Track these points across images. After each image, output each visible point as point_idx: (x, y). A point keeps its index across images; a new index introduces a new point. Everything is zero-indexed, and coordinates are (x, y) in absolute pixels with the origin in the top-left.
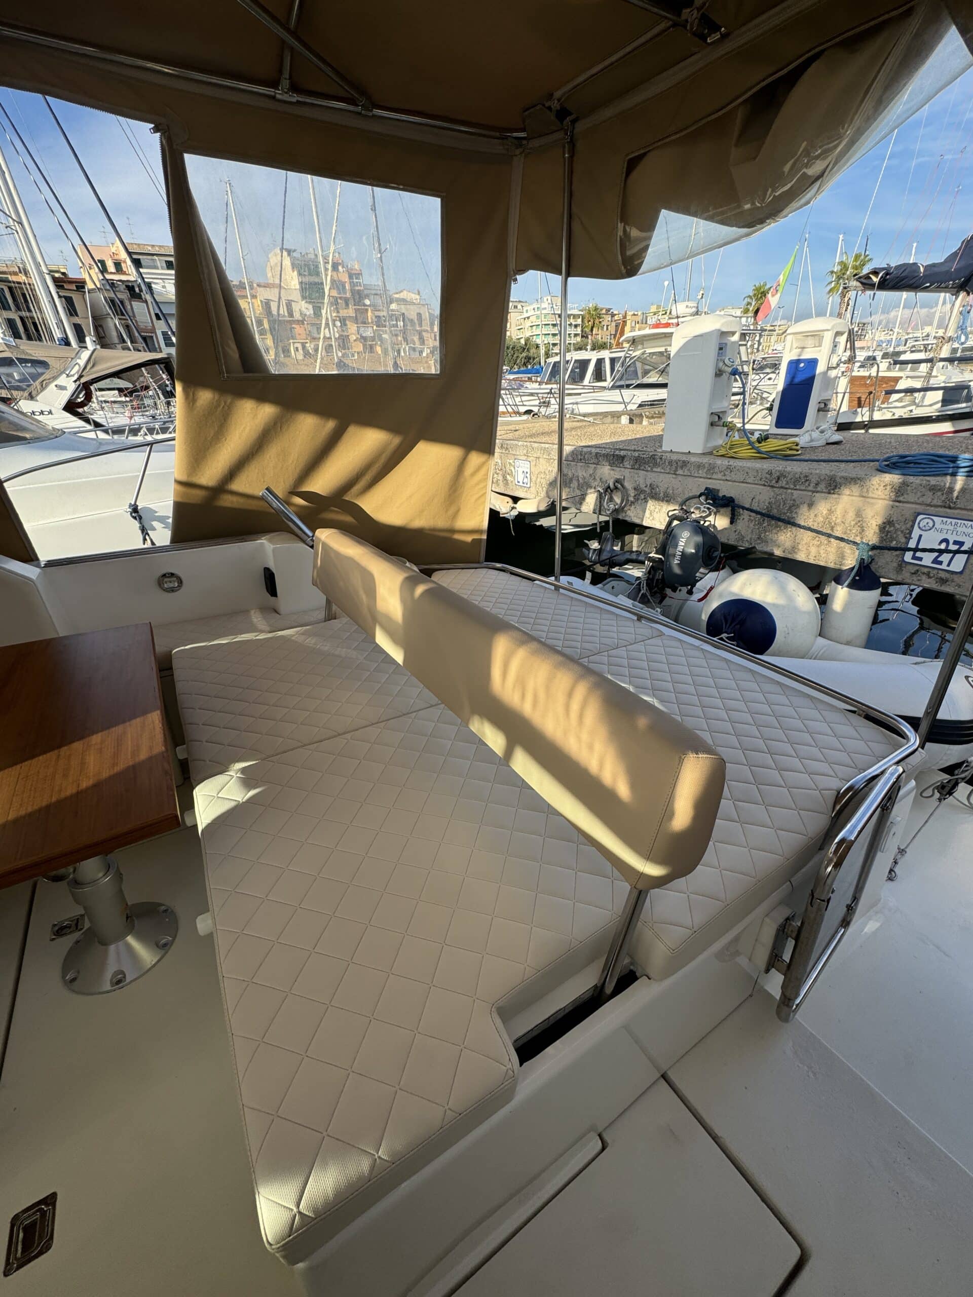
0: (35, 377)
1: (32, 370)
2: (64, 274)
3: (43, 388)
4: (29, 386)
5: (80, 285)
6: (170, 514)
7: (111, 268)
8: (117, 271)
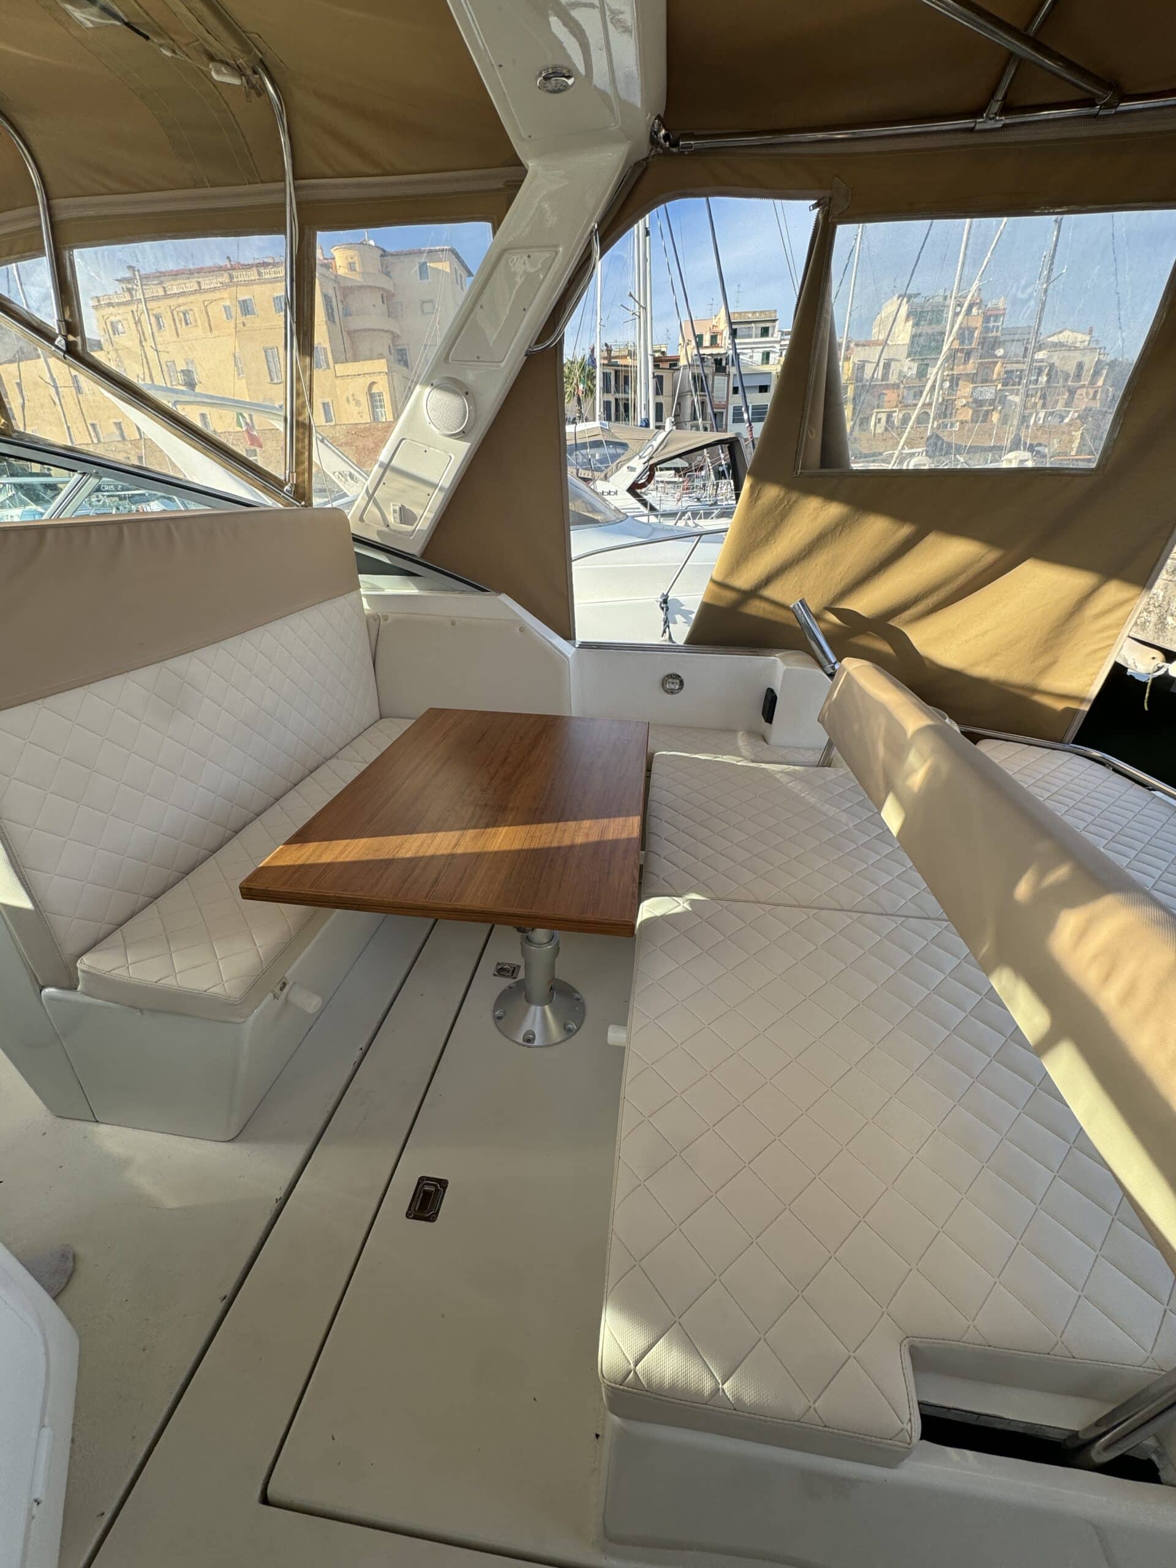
0: (615, 457)
1: (613, 451)
2: (663, 353)
3: (617, 469)
4: (606, 467)
5: (674, 363)
6: (696, 610)
7: (707, 341)
8: (711, 344)
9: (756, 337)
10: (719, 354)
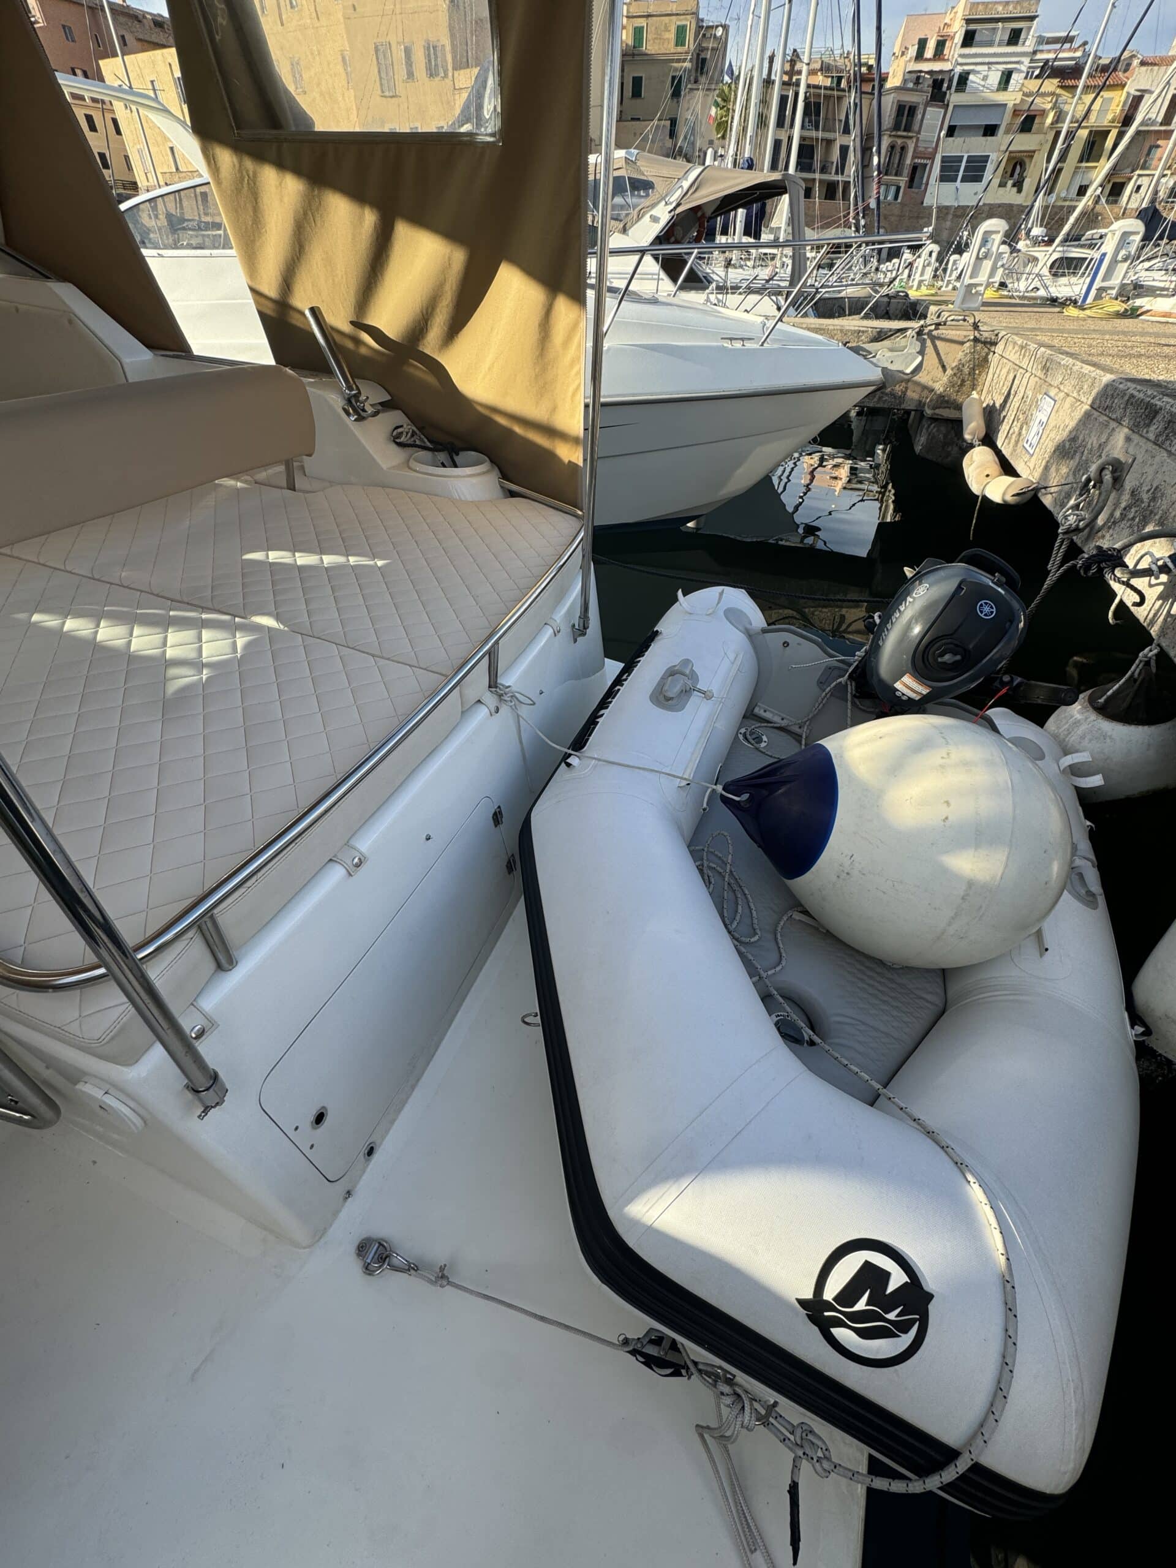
2: (870, 67)
3: (639, 218)
4: (626, 216)
7: (930, 50)
8: (935, 56)
9: (999, 45)
10: (941, 72)
